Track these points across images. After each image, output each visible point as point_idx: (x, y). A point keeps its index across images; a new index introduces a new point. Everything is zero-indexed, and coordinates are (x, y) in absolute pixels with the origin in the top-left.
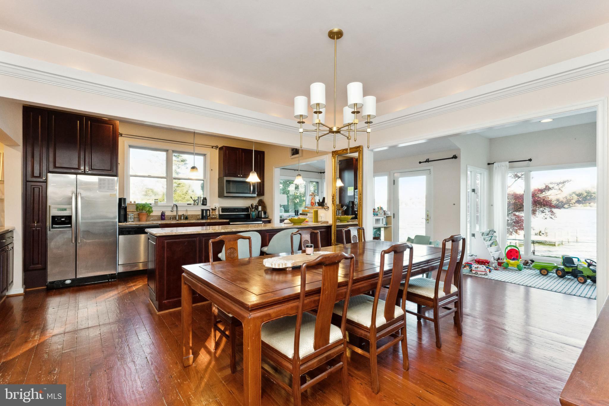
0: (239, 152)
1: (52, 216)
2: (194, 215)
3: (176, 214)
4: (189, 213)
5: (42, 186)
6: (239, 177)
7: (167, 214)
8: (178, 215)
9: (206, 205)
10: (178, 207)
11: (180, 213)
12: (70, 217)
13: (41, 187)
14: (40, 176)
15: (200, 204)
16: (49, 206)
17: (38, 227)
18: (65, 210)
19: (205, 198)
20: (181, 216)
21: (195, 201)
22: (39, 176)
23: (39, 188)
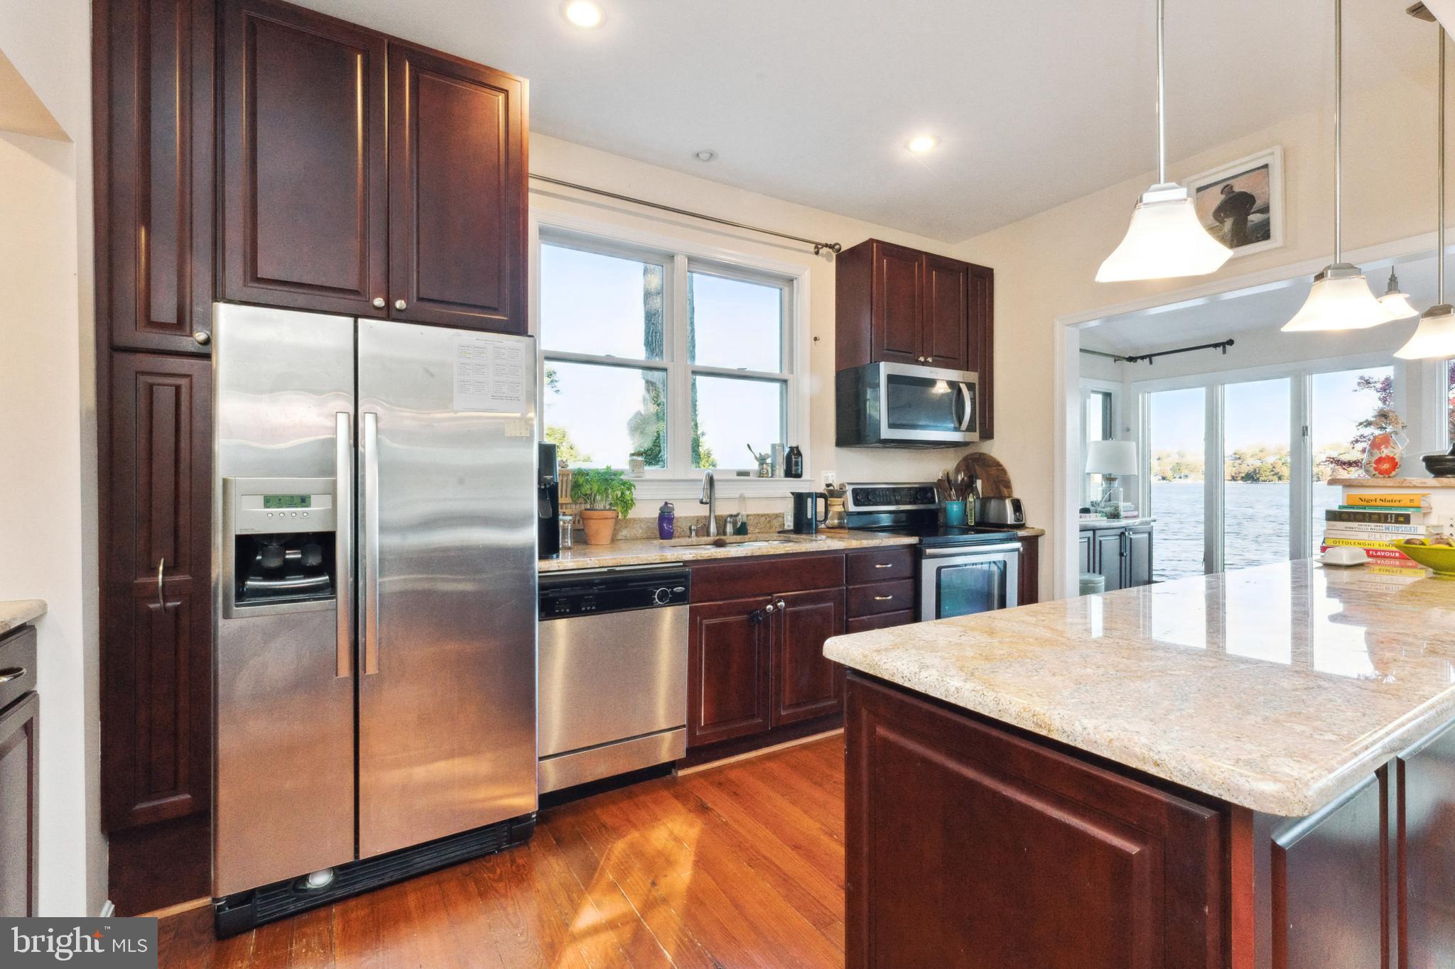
0: (920, 266)
1: (240, 539)
2: (763, 515)
3: (708, 514)
4: (752, 509)
5: (190, 376)
6: (925, 364)
7: (680, 512)
8: (715, 517)
9: (799, 476)
10: (717, 486)
11: (723, 509)
12: (326, 541)
13: (183, 382)
14: (181, 323)
15: (780, 470)
16: (225, 482)
17: (175, 598)
18: (304, 501)
19: (797, 448)
20: (726, 522)
21: (762, 460)
22: (175, 321)
23: (178, 388)
